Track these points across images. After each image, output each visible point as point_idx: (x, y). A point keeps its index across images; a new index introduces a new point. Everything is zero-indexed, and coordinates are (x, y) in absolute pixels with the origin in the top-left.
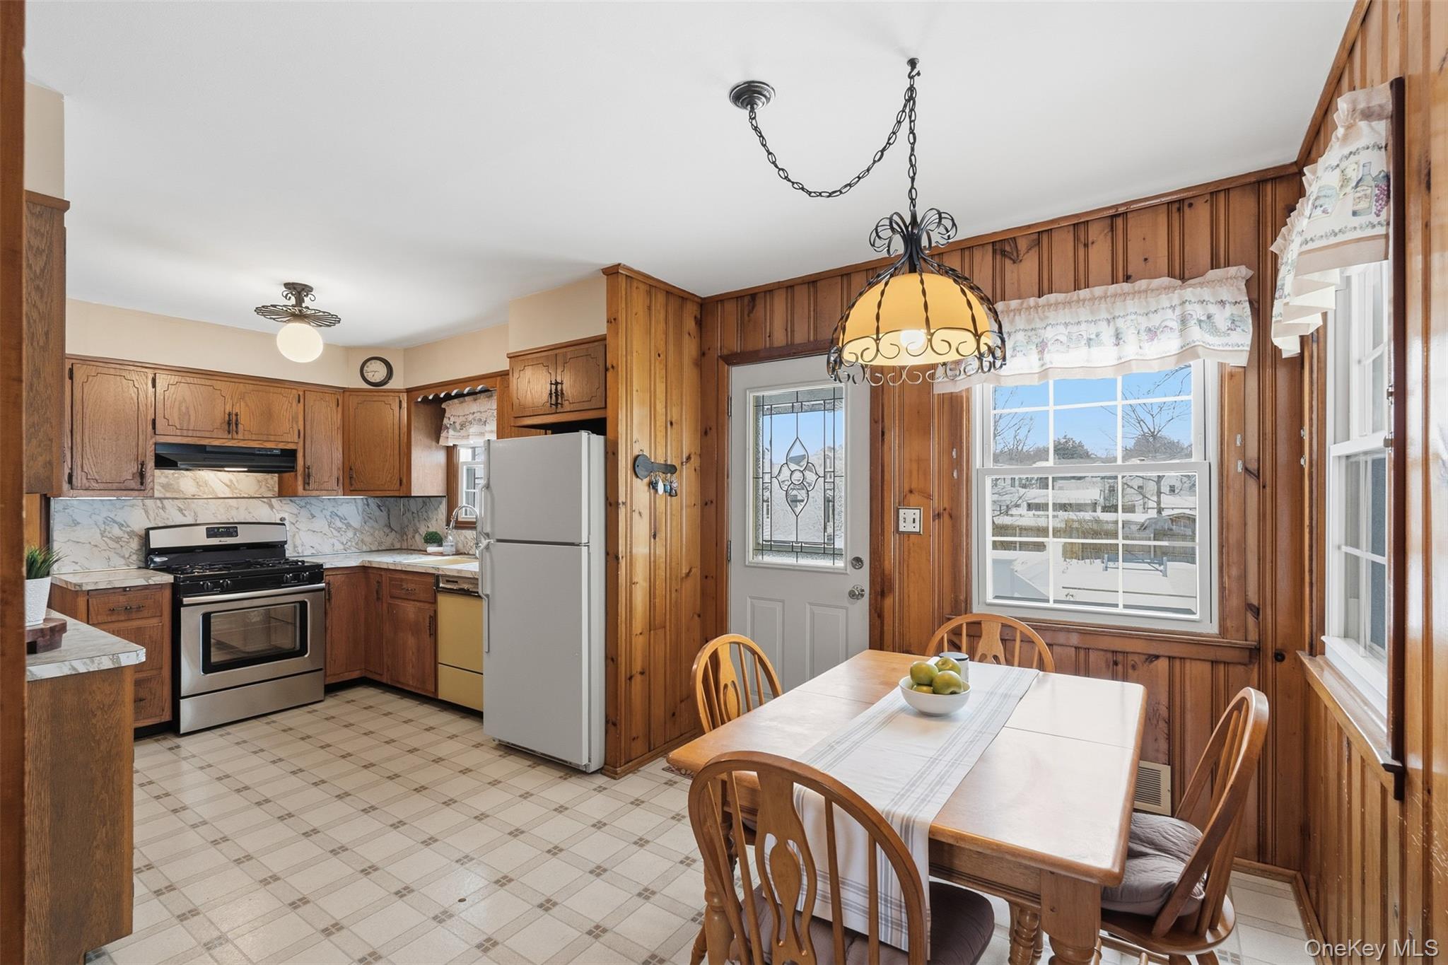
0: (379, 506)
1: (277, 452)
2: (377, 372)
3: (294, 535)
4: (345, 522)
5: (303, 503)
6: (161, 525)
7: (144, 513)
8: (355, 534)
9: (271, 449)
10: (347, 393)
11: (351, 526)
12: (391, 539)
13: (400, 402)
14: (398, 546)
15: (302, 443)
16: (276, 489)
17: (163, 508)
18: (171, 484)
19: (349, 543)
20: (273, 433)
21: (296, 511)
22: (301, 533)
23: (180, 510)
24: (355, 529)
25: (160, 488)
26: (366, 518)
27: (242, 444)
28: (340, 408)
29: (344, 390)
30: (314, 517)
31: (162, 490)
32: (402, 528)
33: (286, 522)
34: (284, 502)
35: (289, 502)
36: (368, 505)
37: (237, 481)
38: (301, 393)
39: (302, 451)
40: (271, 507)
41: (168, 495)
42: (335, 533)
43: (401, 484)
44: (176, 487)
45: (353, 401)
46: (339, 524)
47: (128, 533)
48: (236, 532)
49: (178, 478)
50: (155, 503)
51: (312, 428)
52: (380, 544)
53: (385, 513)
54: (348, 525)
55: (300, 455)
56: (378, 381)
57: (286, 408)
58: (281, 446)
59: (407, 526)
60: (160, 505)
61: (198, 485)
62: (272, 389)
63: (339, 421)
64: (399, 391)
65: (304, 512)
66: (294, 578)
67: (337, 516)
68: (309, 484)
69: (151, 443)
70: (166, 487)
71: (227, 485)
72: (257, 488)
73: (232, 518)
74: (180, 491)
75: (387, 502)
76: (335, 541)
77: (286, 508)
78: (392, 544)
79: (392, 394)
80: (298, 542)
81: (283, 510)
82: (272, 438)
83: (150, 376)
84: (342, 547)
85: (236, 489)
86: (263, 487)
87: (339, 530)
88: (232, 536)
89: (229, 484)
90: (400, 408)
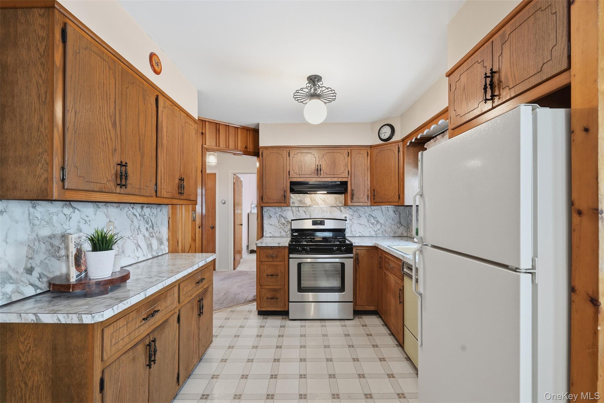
0: (394, 212)
1: (339, 183)
2: (386, 132)
3: (351, 226)
4: (376, 219)
5: (355, 210)
6: (298, 218)
7: (292, 213)
8: (381, 227)
9: (335, 182)
10: (373, 148)
11: (379, 222)
12: (401, 230)
13: (399, 148)
14: (405, 234)
15: (350, 177)
16: (344, 202)
17: (299, 211)
18: (302, 201)
19: (378, 232)
20: (336, 173)
21: (352, 214)
22: (354, 224)
23: (305, 212)
24: (381, 224)
25: (298, 202)
26: (387, 218)
27: (323, 180)
28: (369, 157)
29: (371, 147)
30: (360, 217)
31: (299, 203)
32: (408, 224)
33: (348, 219)
34: (347, 209)
35: (349, 209)
36: (388, 211)
37: (327, 198)
38: (349, 151)
39: (350, 182)
40: (341, 211)
41: (301, 205)
42: (371, 226)
43: (399, 198)
44: (304, 202)
45: (375, 151)
46: (373, 221)
47: (287, 221)
48: (324, 223)
49: (304, 198)
50: (296, 209)
51: (355, 168)
52: (395, 233)
53: (398, 215)
54: (378, 222)
55: (349, 184)
56: (387, 137)
57: (342, 159)
58: (340, 180)
59: (410, 223)
60: (298, 210)
61: (312, 201)
62: (335, 151)
63: (368, 164)
64: (398, 142)
65: (356, 214)
66: (337, 250)
67: (372, 216)
68: (353, 199)
69: (288, 182)
70: (300, 201)
71: (323, 200)
72: (335, 202)
73: (325, 216)
74: (305, 204)
75: (399, 210)
76: (371, 230)
77: (347, 211)
78: (402, 234)
79: (394, 144)
80: (353, 229)
81: (345, 213)
82: (336, 176)
83: (288, 152)
84: (374, 233)
85: (327, 202)
86: (338, 201)
87: (373, 224)
88: (322, 225)
89: (324, 200)
90: (399, 152)
